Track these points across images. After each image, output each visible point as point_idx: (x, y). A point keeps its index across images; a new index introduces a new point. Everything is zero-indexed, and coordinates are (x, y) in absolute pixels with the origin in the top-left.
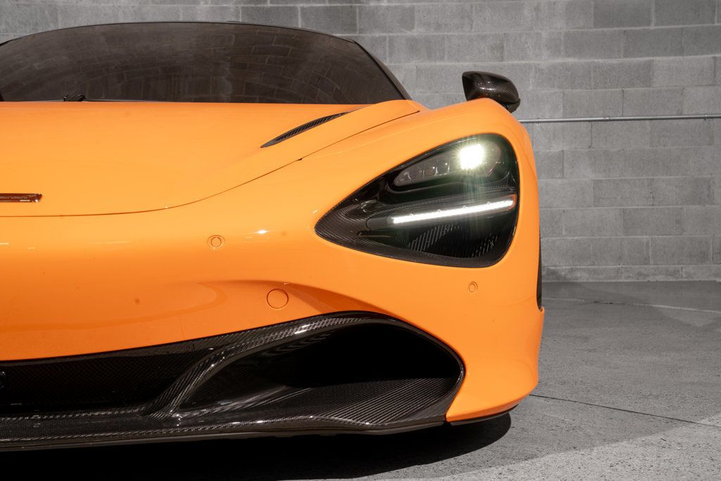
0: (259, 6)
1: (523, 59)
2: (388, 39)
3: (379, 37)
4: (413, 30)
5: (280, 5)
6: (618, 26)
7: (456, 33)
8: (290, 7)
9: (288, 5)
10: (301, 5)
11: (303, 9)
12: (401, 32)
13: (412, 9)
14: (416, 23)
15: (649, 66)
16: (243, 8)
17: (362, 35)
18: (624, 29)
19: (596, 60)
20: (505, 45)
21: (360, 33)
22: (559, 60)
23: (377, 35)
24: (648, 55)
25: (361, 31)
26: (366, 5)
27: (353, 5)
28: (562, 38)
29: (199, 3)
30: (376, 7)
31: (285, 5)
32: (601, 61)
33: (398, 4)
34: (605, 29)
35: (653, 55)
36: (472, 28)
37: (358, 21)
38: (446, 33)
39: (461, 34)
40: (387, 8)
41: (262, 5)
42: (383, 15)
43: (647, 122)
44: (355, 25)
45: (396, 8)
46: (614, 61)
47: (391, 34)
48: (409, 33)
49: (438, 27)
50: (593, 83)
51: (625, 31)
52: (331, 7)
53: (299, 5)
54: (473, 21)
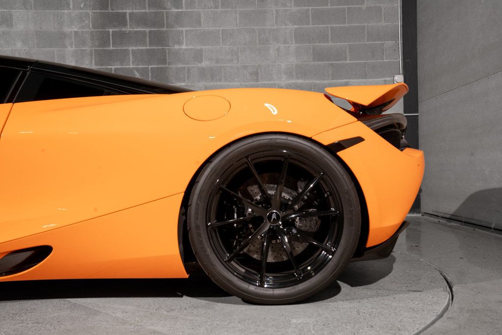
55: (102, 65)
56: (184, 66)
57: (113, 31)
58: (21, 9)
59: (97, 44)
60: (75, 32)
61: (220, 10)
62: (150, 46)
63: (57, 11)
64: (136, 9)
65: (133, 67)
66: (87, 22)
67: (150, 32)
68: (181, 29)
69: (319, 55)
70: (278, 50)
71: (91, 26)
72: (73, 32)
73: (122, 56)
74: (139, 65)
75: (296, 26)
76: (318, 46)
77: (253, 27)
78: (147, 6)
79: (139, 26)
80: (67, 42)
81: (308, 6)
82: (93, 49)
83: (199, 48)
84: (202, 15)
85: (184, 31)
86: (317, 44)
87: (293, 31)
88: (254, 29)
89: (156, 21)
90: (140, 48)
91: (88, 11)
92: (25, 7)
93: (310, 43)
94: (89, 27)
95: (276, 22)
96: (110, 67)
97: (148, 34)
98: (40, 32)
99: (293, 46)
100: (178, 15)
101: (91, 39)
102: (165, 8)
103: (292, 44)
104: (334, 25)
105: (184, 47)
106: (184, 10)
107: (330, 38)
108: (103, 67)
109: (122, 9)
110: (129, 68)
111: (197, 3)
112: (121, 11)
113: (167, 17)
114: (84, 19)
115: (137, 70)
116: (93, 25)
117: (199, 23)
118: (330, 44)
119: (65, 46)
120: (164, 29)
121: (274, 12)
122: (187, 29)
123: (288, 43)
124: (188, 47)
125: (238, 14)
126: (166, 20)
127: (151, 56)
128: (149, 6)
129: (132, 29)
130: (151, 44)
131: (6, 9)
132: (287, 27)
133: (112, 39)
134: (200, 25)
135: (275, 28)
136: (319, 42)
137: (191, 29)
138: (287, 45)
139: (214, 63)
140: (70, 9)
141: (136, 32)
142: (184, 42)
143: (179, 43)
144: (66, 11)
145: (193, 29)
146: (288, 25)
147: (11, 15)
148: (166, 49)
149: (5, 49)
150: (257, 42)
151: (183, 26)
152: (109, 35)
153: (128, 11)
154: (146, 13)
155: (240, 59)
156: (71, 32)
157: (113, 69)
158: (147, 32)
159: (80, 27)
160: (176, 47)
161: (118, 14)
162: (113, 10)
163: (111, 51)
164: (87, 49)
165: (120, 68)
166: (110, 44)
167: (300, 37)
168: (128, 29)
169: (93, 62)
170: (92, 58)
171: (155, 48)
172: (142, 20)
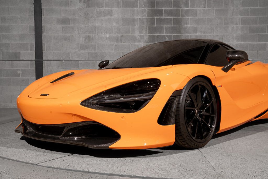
0: (153, 26)
1: (229, 42)
2: (190, 36)
3: (187, 35)
4: (197, 33)
5: (159, 26)
6: (256, 33)
7: (209, 35)
8: (162, 27)
9: (161, 26)
10: (165, 26)
11: (165, 27)
12: (194, 34)
13: (197, 27)
14: (198, 31)
15: (265, 44)
16: (148, 27)
17: (183, 35)
18: (258, 34)
19: (250, 43)
20: (223, 38)
21: (182, 34)
22: (239, 43)
23: (187, 34)
24: (265, 41)
25: (182, 33)
26: (184, 26)
27: (180, 26)
28: (240, 36)
29: (136, 25)
30: (187, 27)
31: (160, 26)
32: (251, 43)
33: (193, 26)
34: (252, 34)
35: (266, 42)
36: (214, 33)
37: (181, 31)
38: (206, 34)
39: (211, 34)
40: (190, 27)
41: (154, 26)
42: (188, 29)
43: (264, 61)
44: (180, 32)
45: (192, 27)
46: (255, 43)
47: (191, 35)
48: (196, 34)
49: (204, 33)
50: (249, 49)
51: (258, 35)
52: (173, 27)
53: (164, 26)
54: (214, 31)
55: (151, 34)
56: (188, 35)
57: (157, 18)
58: (116, 8)
59: (149, 24)
60: (140, 18)
61: (206, 8)
62: (173, 25)
63: (132, 9)
64: (167, 8)
65: (165, 35)
66: (145, 14)
67: (174, 19)
68: (188, 17)
69: (252, 30)
70: (233, 28)
71: (147, 16)
72: (139, 18)
73: (161, 30)
74: (168, 34)
75: (242, 17)
76: (252, 26)
77: (221, 17)
78: (172, 6)
79: (169, 16)
80: (136, 23)
81: (248, 7)
82: (147, 26)
83: (195, 26)
84: (198, 11)
85: (189, 18)
86: (251, 25)
87: (240, 19)
88: (222, 18)
89: (177, 13)
90: (169, 26)
91: (146, 9)
92: (118, 7)
93: (248, 24)
94: (146, 16)
95: (233, 14)
96: (155, 35)
97: (172, 20)
98: (124, 18)
99: (240, 26)
100: (187, 11)
101: (147, 22)
102: (181, 8)
103: (239, 25)
104: (260, 16)
105: (189, 26)
106: (190, 8)
107: (258, 22)
108: (152, 35)
109: (161, 8)
110: (163, 35)
111: (196, 5)
112: (161, 9)
113: (182, 12)
114: (144, 12)
115: (167, 36)
116: (148, 15)
117: (196, 15)
118: (258, 25)
119: (135, 25)
120: (180, 17)
121: (232, 10)
122: (191, 17)
123: (238, 25)
124: (191, 26)
125: (215, 10)
126: (181, 13)
127: (173, 30)
128: (173, 6)
129: (165, 17)
130: (174, 24)
131: (110, 8)
132: (238, 17)
133: (156, 22)
134: (197, 16)
135: (232, 17)
136: (253, 24)
137: (193, 17)
138: (237, 25)
139: (202, 33)
140: (138, 8)
141: (167, 19)
142: (189, 23)
143: (187, 24)
144: (136, 9)
145: (194, 17)
146: (238, 16)
147: (112, 11)
148: (180, 27)
149: (109, 26)
150: (223, 24)
151: (188, 16)
152: (155, 20)
153: (164, 9)
154: (172, 10)
155: (214, 32)
156: (138, 18)
157: (156, 36)
158: (172, 19)
159: (142, 16)
160: (185, 26)
161: (159, 10)
162: (157, 8)
163: (155, 27)
164: (145, 26)
165: (160, 35)
166: (155, 24)
167: (244, 22)
168: (163, 17)
169: (147, 32)
170: (147, 31)
171: (176, 26)
172: (170, 13)
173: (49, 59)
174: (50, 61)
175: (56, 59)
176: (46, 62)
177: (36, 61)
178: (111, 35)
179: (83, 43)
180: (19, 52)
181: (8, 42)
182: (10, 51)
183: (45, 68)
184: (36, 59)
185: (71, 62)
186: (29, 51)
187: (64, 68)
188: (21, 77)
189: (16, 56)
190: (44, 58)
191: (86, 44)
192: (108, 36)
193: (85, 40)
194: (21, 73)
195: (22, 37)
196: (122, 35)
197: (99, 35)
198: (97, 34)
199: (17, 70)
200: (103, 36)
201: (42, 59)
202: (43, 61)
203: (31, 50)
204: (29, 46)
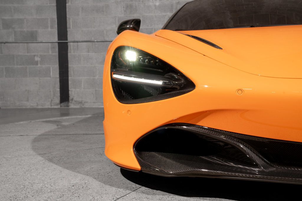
173: (76, 40)
174: (77, 42)
175: (85, 39)
176: (72, 44)
177: (58, 43)
178: (162, 2)
179: (122, 15)
180: (36, 31)
181: (21, 17)
182: (25, 30)
183: (70, 52)
184: (59, 40)
185: (106, 43)
186: (49, 29)
187: (96, 53)
188: (39, 65)
189: (32, 37)
190: (70, 38)
191: (127, 16)
192: (157, 4)
193: (125, 11)
194: (40, 60)
195: (39, 9)
196: (178, 1)
197: (145, 3)
198: (142, 2)
199: (35, 56)
200: (151, 4)
201: (67, 40)
202: (69, 43)
203: (52, 27)
204: (49, 22)
